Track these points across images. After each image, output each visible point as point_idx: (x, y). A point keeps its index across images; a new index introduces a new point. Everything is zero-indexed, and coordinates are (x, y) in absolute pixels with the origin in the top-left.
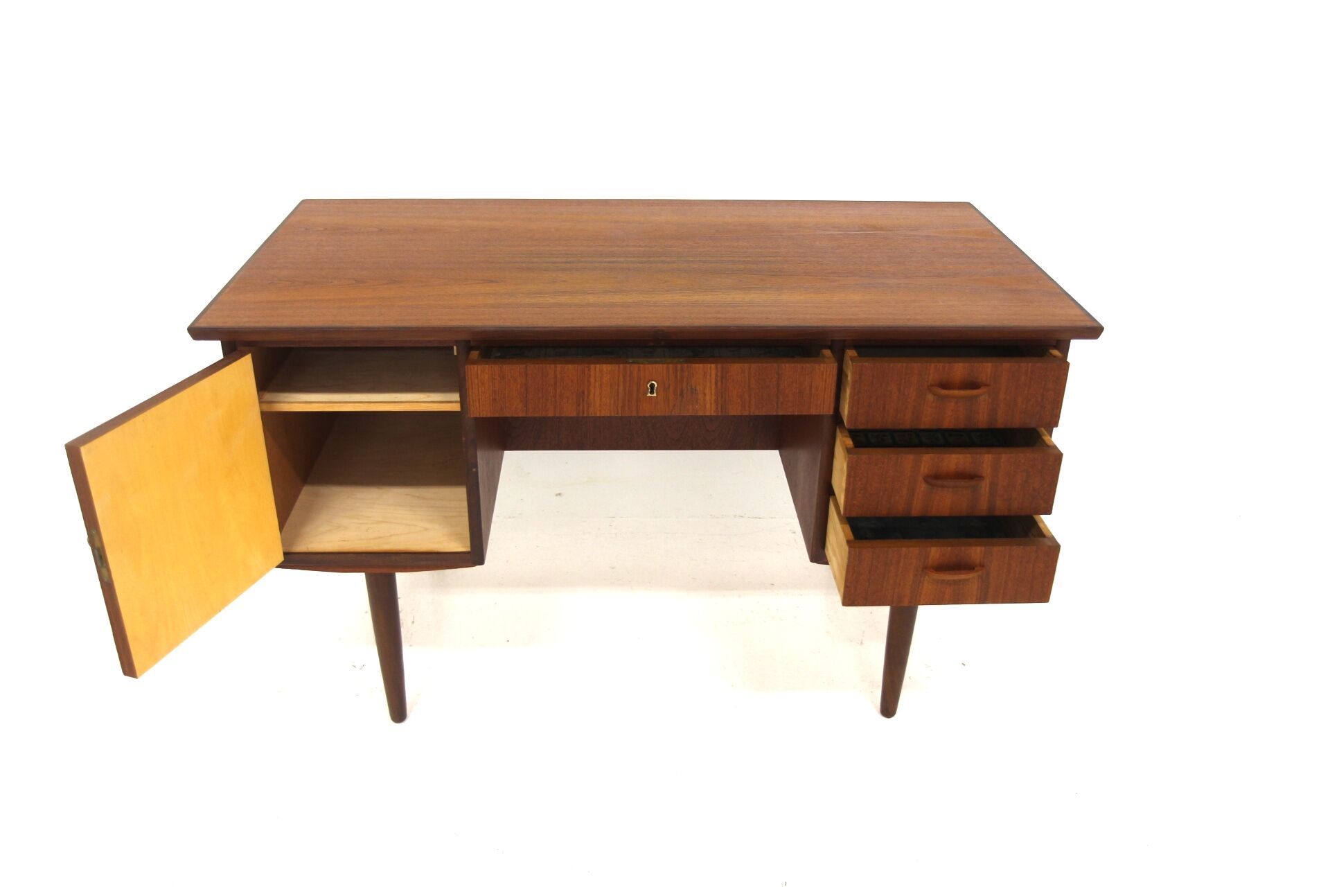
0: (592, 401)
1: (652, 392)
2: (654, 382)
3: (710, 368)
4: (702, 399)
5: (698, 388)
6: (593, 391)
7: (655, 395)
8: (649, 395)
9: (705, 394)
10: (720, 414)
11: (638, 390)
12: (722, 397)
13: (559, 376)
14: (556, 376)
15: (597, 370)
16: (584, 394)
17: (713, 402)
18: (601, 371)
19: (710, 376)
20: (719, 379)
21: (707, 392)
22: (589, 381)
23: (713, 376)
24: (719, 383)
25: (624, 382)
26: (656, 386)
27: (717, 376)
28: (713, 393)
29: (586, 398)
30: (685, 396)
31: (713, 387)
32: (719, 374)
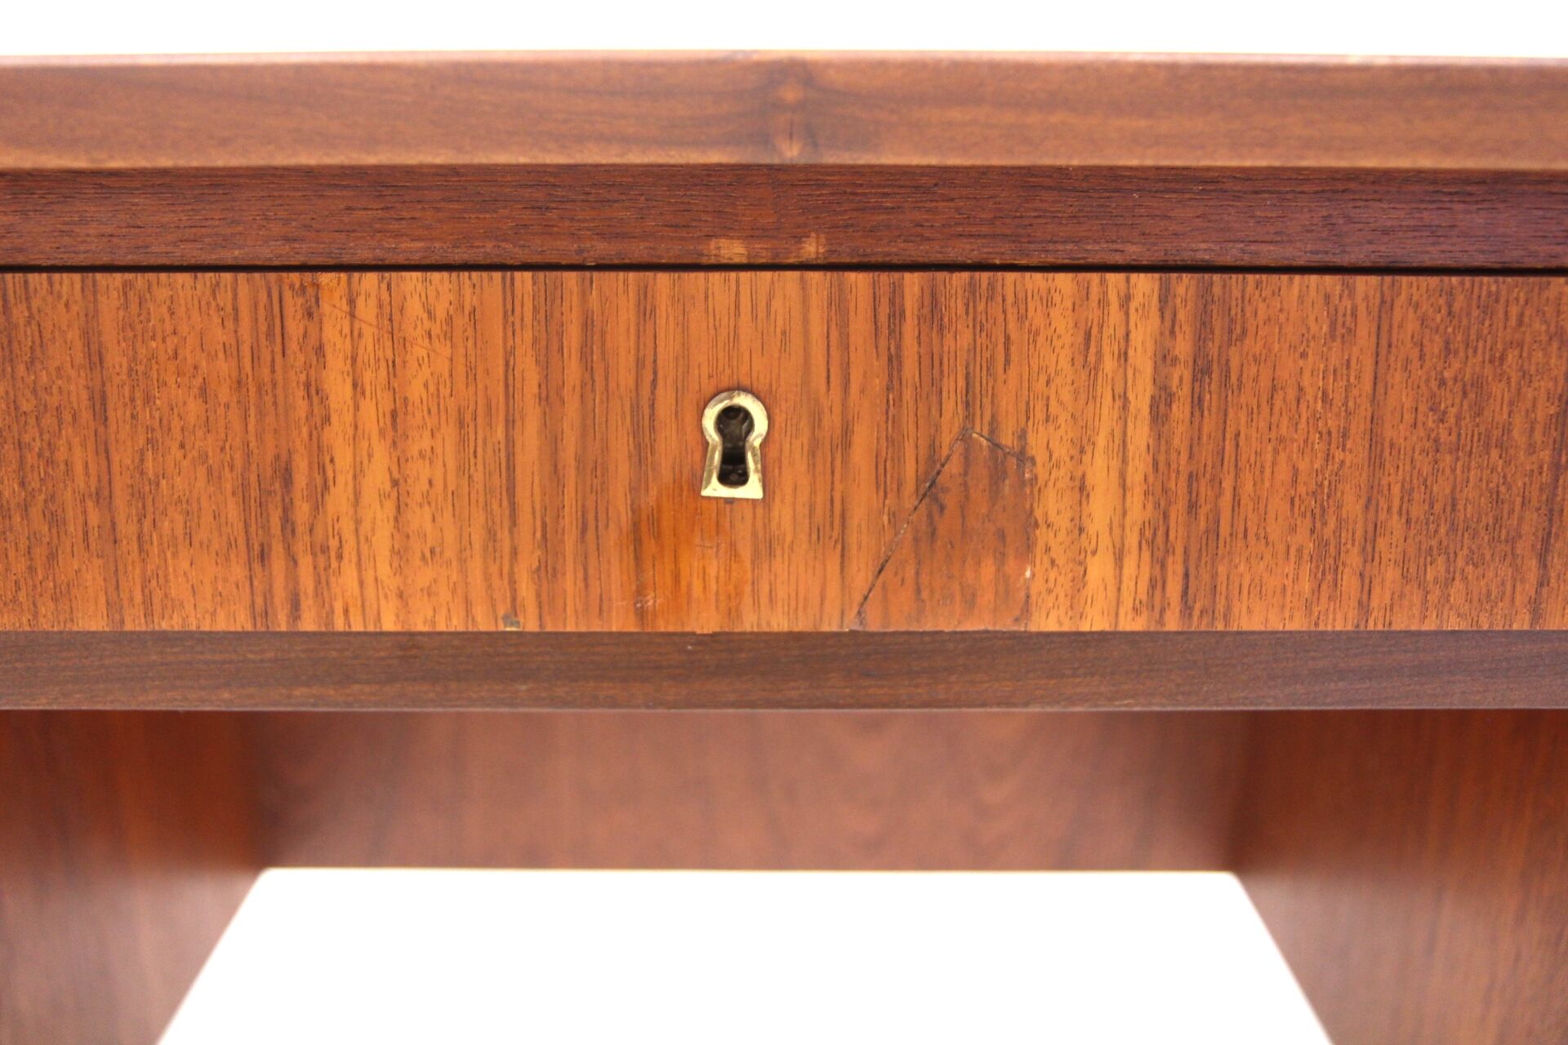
0: (347, 527)
1: (734, 473)
2: (745, 401)
3: (1126, 300)
4: (1062, 522)
5: (1036, 445)
6: (344, 458)
7: (752, 489)
8: (715, 489)
9: (1082, 489)
10: (1172, 624)
11: (642, 454)
12: (1192, 507)
13: (116, 359)
14: (95, 358)
15: (367, 310)
16: (287, 480)
17: (1132, 539)
18: (391, 317)
19: (1124, 356)
20: (1180, 376)
21: (1100, 470)
22: (314, 391)
23: (1142, 361)
24: (1180, 411)
25: (549, 398)
26: (761, 425)
27: (1164, 358)
28: (1135, 475)
29: (302, 512)
30: (950, 501)
31: (1140, 435)
32: (1183, 347)
